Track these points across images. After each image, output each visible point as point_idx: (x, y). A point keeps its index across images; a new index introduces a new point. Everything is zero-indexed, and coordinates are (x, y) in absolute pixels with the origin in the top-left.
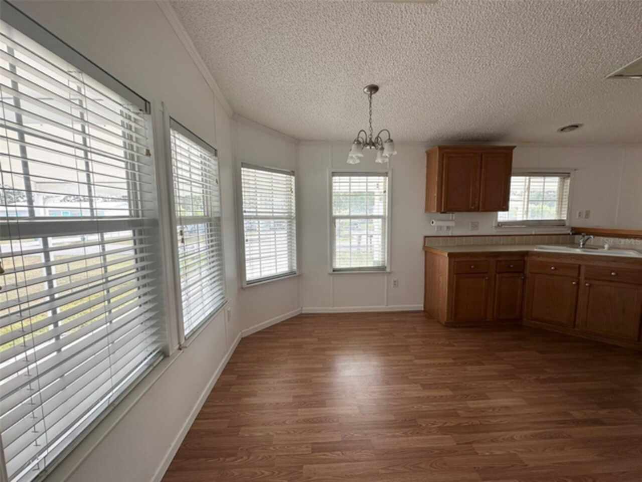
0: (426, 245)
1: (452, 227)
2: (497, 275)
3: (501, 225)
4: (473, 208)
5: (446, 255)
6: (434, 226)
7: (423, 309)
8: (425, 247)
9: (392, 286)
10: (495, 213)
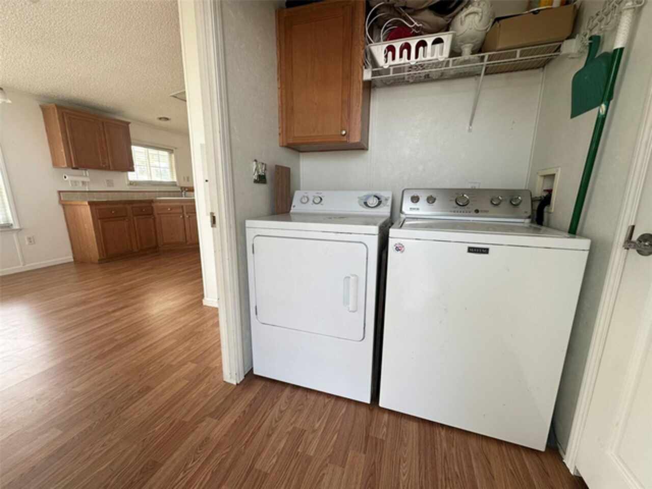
0: (62, 199)
1: (88, 182)
2: (135, 218)
3: (132, 183)
4: (104, 166)
5: (87, 203)
6: (67, 181)
7: (72, 260)
8: (60, 201)
9: (27, 243)
10: (125, 173)
